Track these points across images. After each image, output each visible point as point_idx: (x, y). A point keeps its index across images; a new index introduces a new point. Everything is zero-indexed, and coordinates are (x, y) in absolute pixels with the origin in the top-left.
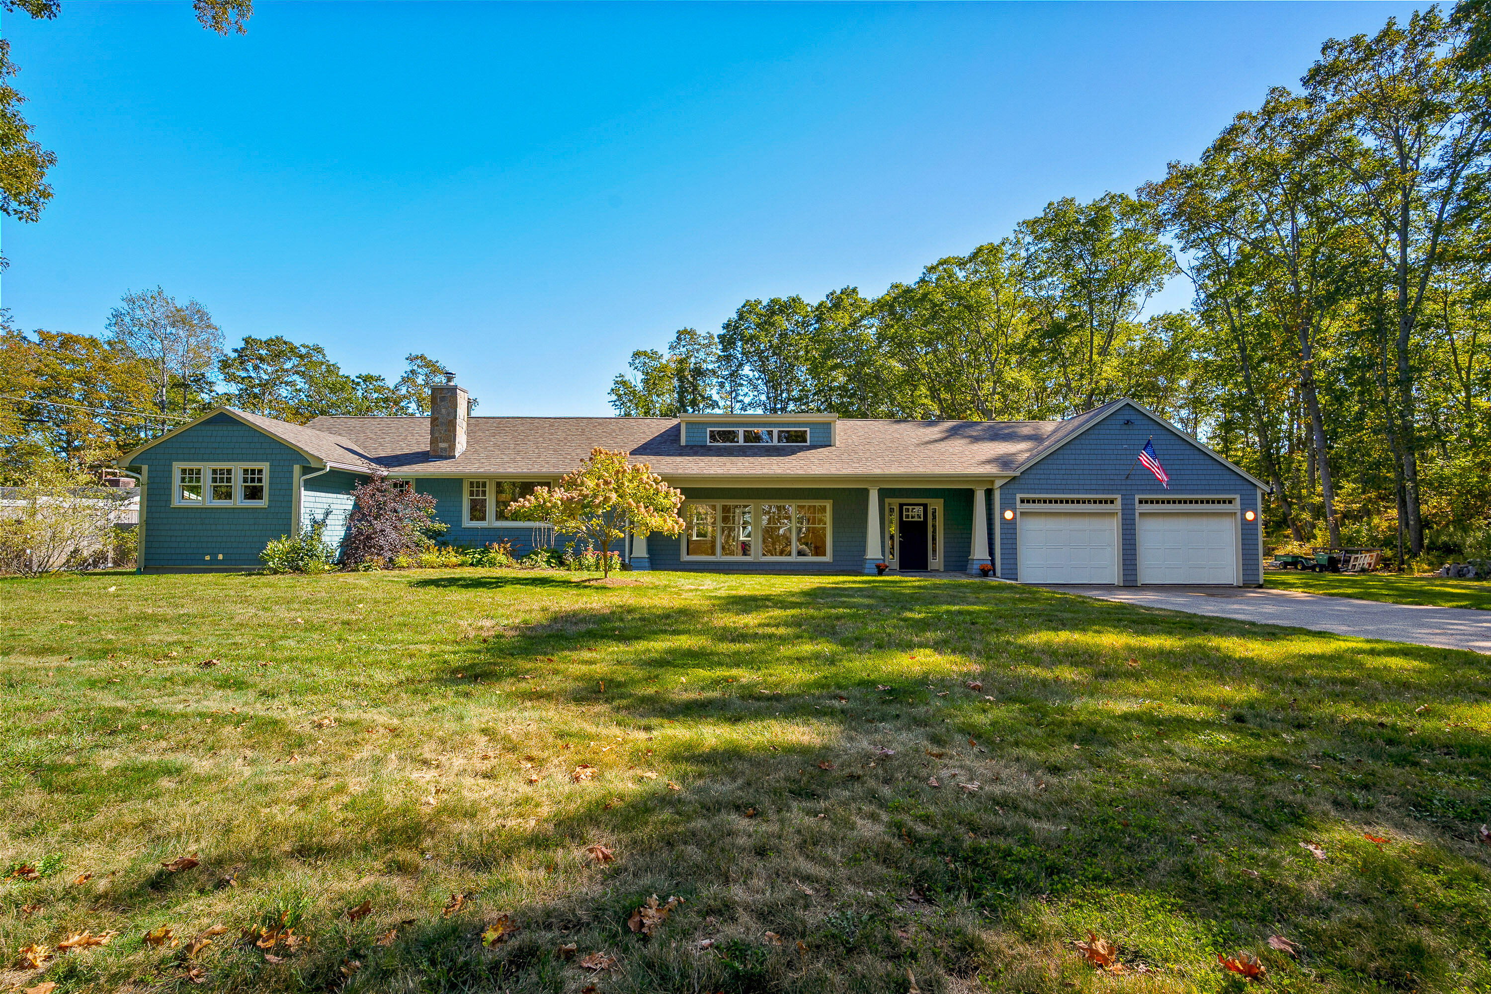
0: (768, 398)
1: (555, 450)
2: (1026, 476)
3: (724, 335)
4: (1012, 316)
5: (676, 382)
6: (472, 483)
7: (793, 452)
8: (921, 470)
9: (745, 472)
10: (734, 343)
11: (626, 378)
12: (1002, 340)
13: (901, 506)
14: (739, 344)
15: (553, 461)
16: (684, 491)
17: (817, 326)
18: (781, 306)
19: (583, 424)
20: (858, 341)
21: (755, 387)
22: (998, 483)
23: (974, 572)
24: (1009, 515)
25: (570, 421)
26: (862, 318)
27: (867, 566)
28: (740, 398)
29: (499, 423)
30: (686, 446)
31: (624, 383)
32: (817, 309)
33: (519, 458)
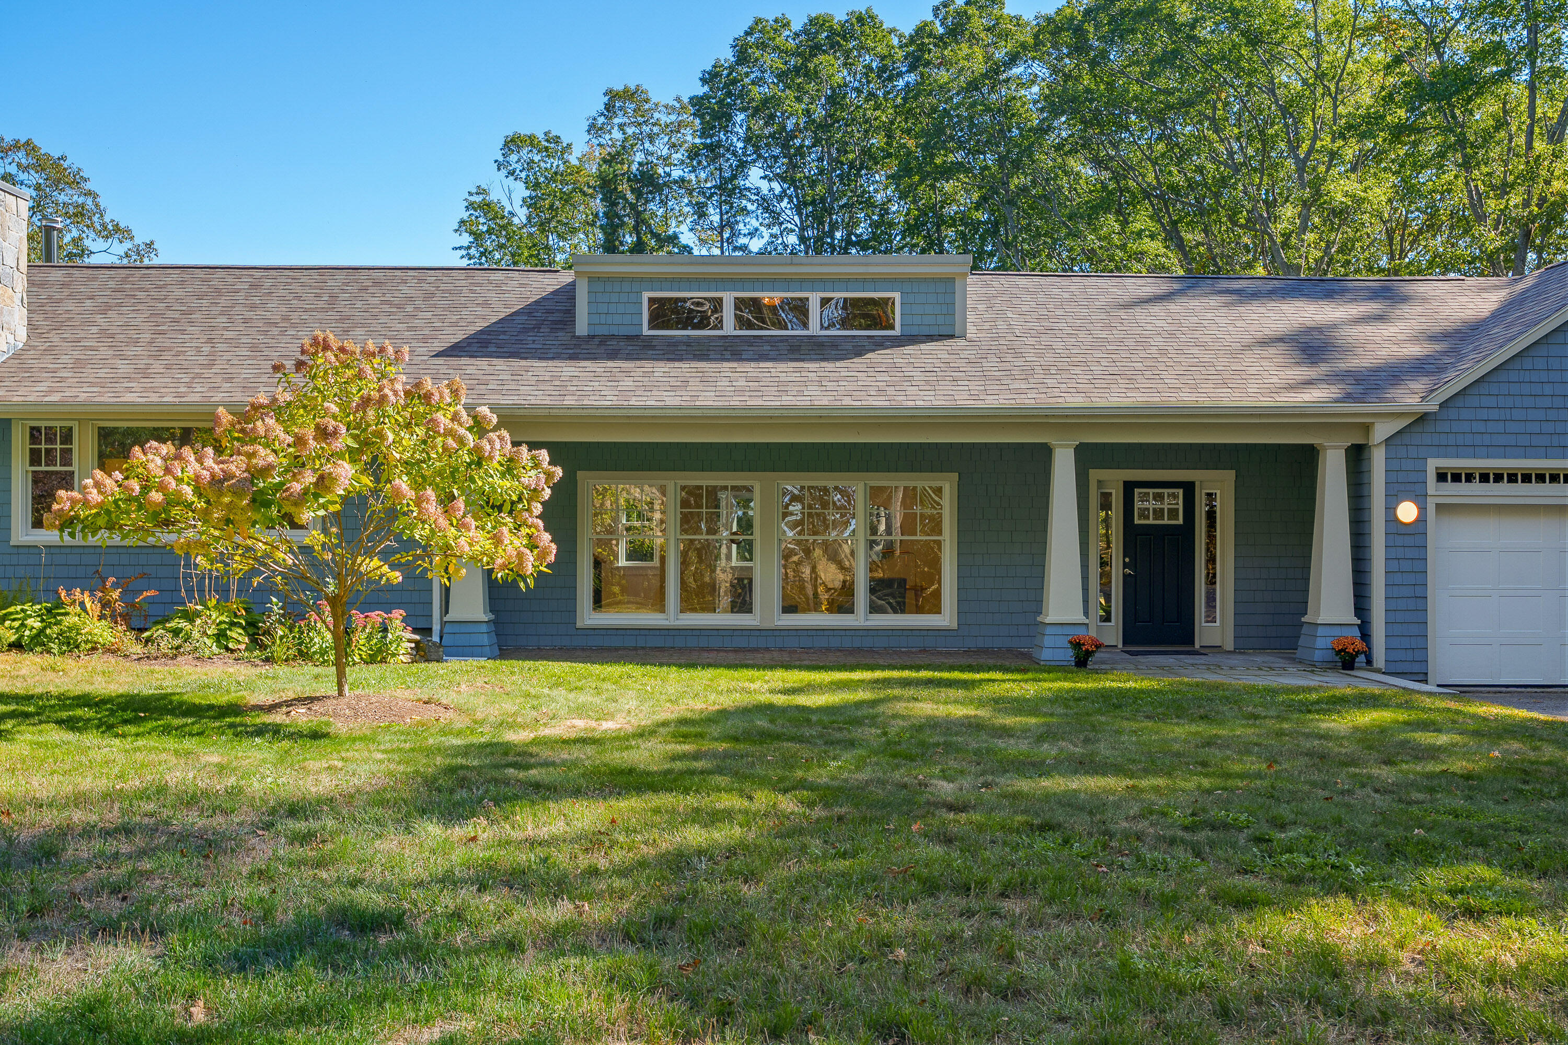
0: (802, 239)
1: (254, 348)
2: (1452, 413)
3: (706, 97)
4: (1350, 53)
5: (598, 204)
6: (35, 434)
7: (858, 350)
8: (1186, 397)
9: (735, 402)
10: (729, 117)
11: (493, 197)
12: (1324, 108)
13: (1129, 487)
14: (740, 117)
15: (246, 373)
16: (559, 453)
17: (911, 78)
18: (832, 32)
19: (335, 282)
20: (1005, 110)
21: (776, 218)
22: (1382, 431)
23: (1318, 656)
24: (1407, 512)
25: (304, 277)
26: (1013, 59)
27: (1048, 641)
28: (742, 241)
29: (124, 280)
30: (591, 337)
31: (486, 207)
32: (912, 40)
33: (157, 366)
